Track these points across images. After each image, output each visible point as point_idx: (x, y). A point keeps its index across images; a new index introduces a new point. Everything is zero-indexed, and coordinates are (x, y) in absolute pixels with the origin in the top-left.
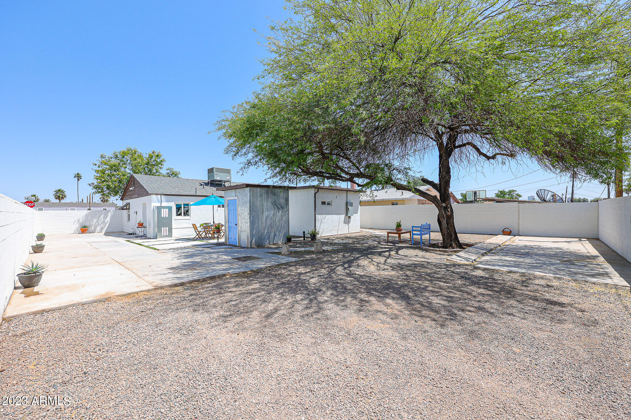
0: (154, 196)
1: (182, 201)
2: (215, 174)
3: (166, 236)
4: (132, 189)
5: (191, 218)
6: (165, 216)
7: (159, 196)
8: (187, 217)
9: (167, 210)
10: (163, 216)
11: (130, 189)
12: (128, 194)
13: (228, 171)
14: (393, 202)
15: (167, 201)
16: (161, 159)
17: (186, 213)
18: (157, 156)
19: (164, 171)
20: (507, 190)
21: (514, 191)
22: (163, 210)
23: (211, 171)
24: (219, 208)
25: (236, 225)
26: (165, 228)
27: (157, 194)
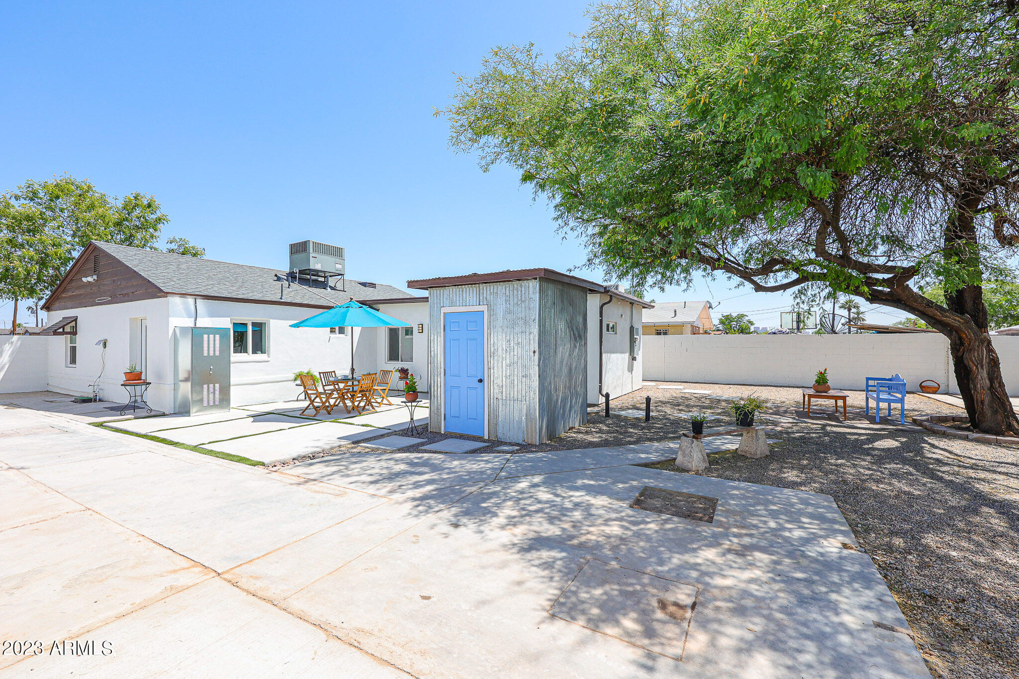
0: (177, 300)
1: (249, 315)
2: (311, 255)
3: (215, 406)
4: (90, 279)
5: (269, 359)
6: (211, 354)
7: (190, 300)
8: (259, 356)
9: (217, 337)
10: (205, 354)
11: (84, 280)
12: (70, 294)
13: (338, 252)
14: (658, 328)
15: (212, 315)
16: (158, 214)
17: (259, 347)
18: (149, 206)
19: (161, 244)
20: (734, 315)
21: (743, 316)
22: (205, 336)
23: (299, 249)
24: (333, 336)
25: (481, 381)
26: (211, 386)
27: (183, 295)
